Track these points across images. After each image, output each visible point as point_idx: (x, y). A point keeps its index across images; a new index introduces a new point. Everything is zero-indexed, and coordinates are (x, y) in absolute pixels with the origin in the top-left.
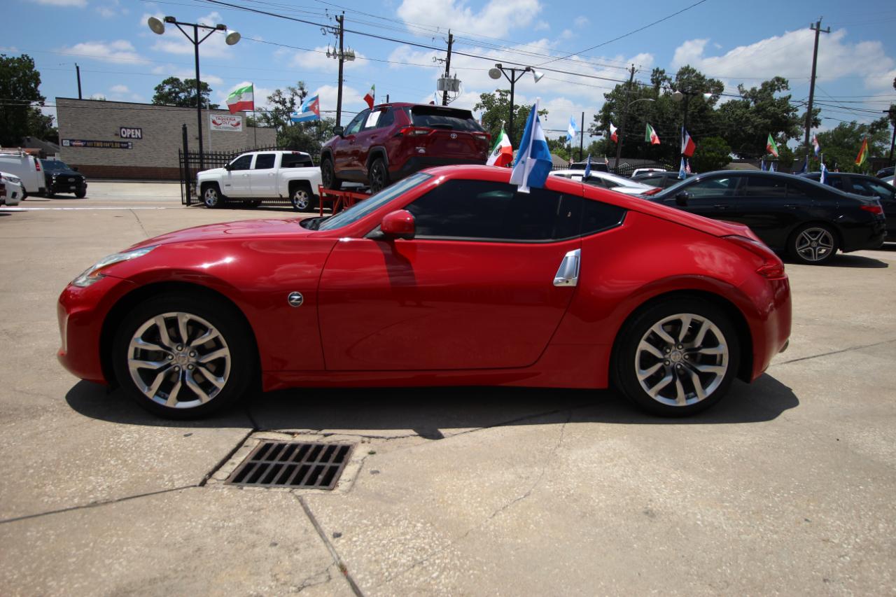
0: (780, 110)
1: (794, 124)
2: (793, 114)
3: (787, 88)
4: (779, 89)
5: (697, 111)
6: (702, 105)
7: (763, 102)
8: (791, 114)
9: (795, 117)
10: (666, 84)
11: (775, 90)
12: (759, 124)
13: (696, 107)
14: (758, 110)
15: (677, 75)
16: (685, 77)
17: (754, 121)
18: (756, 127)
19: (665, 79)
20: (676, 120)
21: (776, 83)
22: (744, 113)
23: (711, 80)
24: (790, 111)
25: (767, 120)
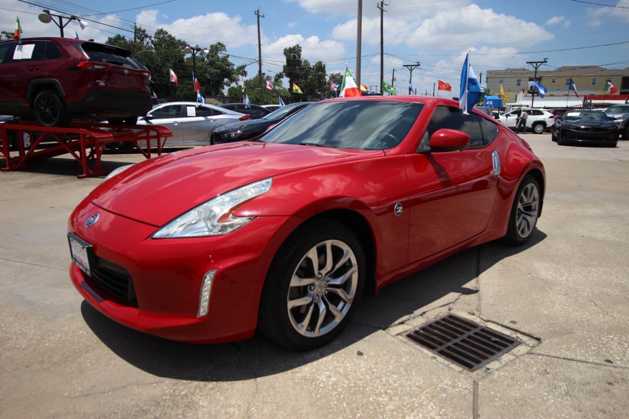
0: (224, 64)
1: (233, 74)
2: (232, 67)
3: (225, 50)
4: (220, 50)
5: (177, 61)
6: (180, 58)
7: (213, 58)
8: (230, 67)
9: (233, 70)
10: (148, 40)
11: (218, 51)
12: (213, 73)
13: (176, 59)
14: (212, 64)
15: (155, 34)
16: (161, 36)
17: (210, 71)
18: (211, 74)
19: (147, 36)
20: (164, 67)
21: (219, 46)
22: (202, 65)
23: (179, 41)
24: (230, 65)
25: (218, 70)
